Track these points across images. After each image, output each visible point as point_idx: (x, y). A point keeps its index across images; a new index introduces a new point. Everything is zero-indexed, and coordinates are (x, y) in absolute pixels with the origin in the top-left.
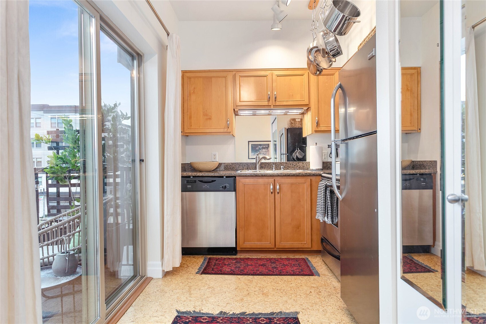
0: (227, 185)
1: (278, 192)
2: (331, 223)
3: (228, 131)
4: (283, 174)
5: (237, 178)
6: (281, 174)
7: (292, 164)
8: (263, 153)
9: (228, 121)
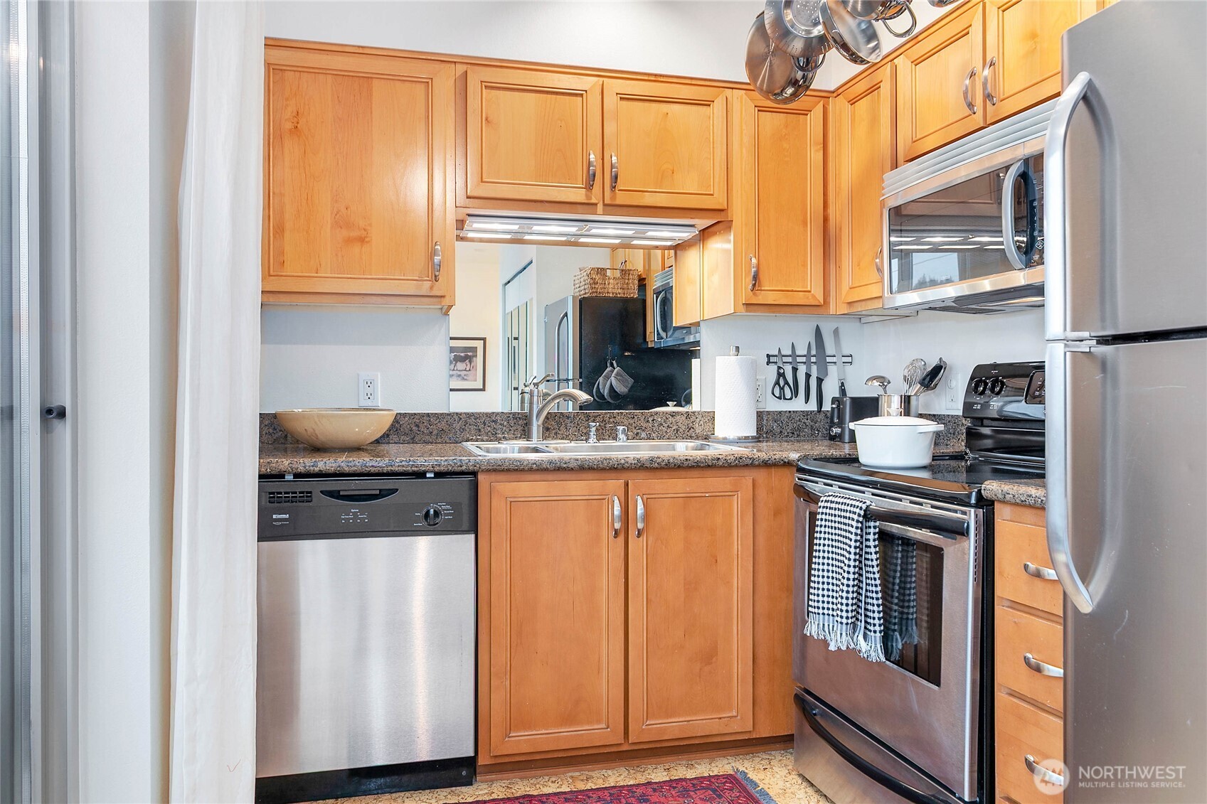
0: (443, 507)
1: (639, 530)
2: (884, 660)
3: (435, 292)
4: (659, 460)
5: (481, 477)
6: (652, 460)
7: (650, 419)
8: (459, 373)
9: (434, 253)
